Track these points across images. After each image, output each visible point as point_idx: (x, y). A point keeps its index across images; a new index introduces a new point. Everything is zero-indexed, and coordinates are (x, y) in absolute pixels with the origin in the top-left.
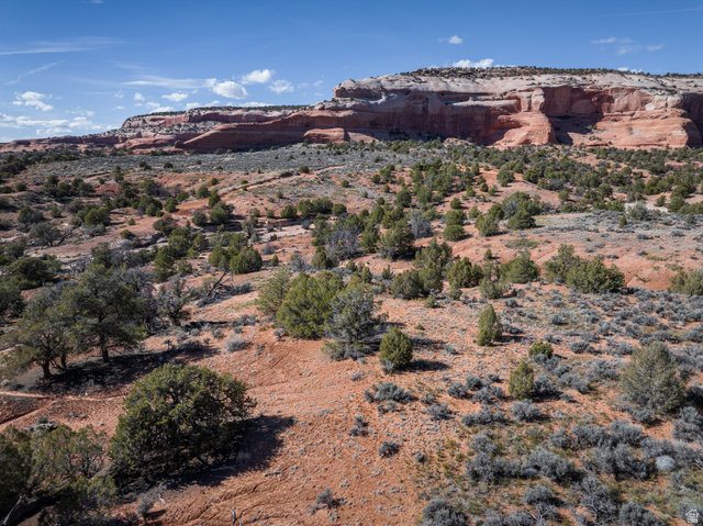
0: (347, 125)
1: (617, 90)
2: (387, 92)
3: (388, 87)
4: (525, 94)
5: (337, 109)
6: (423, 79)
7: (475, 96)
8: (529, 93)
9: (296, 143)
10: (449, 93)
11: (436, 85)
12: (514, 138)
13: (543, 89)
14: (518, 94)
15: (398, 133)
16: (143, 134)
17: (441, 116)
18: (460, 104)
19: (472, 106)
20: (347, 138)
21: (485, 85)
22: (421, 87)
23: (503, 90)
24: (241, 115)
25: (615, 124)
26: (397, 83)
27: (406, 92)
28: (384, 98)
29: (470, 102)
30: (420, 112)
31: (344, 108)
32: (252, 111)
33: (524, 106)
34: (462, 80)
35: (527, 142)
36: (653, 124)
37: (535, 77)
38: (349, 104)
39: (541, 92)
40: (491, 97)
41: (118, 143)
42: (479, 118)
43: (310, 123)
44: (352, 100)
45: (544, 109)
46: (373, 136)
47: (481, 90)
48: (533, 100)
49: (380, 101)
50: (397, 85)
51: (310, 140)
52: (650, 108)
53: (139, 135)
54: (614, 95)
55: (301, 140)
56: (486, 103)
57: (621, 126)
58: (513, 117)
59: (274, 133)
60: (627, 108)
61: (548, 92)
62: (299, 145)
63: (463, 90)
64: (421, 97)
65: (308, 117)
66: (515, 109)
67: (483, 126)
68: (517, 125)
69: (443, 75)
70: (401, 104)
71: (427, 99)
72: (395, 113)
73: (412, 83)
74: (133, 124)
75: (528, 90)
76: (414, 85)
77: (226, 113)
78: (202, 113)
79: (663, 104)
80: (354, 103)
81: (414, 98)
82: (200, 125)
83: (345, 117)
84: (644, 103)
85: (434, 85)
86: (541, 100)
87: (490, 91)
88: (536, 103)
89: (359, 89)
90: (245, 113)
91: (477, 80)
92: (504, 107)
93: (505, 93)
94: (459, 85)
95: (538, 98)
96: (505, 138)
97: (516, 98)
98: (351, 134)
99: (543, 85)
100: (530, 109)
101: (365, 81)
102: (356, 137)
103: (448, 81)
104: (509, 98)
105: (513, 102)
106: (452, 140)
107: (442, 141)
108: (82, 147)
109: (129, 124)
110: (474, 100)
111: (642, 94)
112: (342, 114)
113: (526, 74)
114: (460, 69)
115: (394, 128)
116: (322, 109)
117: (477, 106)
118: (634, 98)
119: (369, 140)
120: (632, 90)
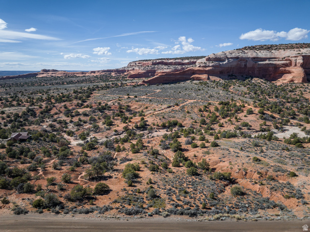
0: (210, 73)
2: (228, 58)
3: (229, 57)
4: (294, 59)
5: (205, 67)
6: (246, 51)
7: (270, 59)
8: (296, 58)
9: (188, 80)
10: (258, 58)
11: (252, 54)
12: (287, 78)
13: (303, 56)
14: (290, 58)
15: (232, 75)
16: (135, 69)
17: (253, 68)
18: (262, 63)
19: (268, 64)
20: (208, 79)
21: (276, 54)
22: (244, 55)
23: (284, 56)
24: (172, 62)
26: (233, 54)
27: (237, 58)
28: (227, 61)
29: (267, 62)
30: (243, 66)
31: (209, 66)
32: (177, 61)
33: (293, 64)
34: (265, 51)
35: (292, 81)
37: (301, 49)
38: (211, 65)
39: (302, 58)
40: (277, 59)
41: (126, 72)
42: (271, 69)
43: (194, 72)
44: (213, 62)
45: (302, 66)
46: (220, 77)
47: (273, 56)
48: (298, 61)
49: (224, 63)
50: (233, 55)
51: (194, 79)
53: (133, 69)
55: (190, 79)
56: (274, 62)
58: (287, 69)
59: (179, 76)
61: (305, 57)
62: (189, 82)
63: (264, 57)
64: (244, 60)
65: (193, 70)
66: (290, 65)
67: (272, 72)
68: (289, 72)
69: (256, 49)
70: (235, 64)
71: (247, 61)
72: (231, 68)
73: (240, 54)
74: (132, 65)
75: (295, 57)
76: (241, 55)
77: (167, 61)
78: (157, 61)
80: (213, 64)
81: (241, 60)
82: (156, 66)
83: (208, 70)
85: (250, 54)
86: (301, 61)
87: (277, 57)
88: (299, 63)
89: (216, 58)
90: (174, 61)
91: (272, 51)
92: (283, 64)
93: (284, 58)
94: (262, 54)
95: (300, 60)
96: (283, 78)
97: (289, 60)
98: (210, 77)
99: (303, 54)
100: (296, 65)
101: (219, 53)
102: (212, 78)
103: (258, 52)
104: (286, 60)
105: (288, 62)
106: (256, 79)
107: (252, 79)
108: (113, 74)
109: (130, 65)
110: (269, 61)
112: (207, 69)
113: (297, 48)
114: (265, 45)
115: (231, 73)
116: (200, 67)
117: (270, 64)
119: (217, 79)
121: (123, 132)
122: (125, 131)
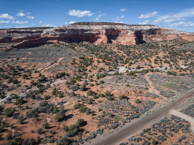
0: (58, 39)
1: (121, 29)
2: (68, 30)
3: (68, 29)
4: (101, 30)
5: (55, 35)
6: (77, 26)
7: (90, 30)
8: (102, 30)
9: (45, 44)
10: (83, 30)
11: (80, 28)
12: (100, 41)
13: (105, 29)
14: (100, 30)
15: (71, 40)
17: (82, 35)
18: (86, 32)
19: (89, 33)
20: (58, 43)
21: (92, 27)
22: (76, 28)
23: (96, 29)
24: (24, 31)
25: (122, 37)
26: (70, 27)
27: (73, 30)
28: (67, 31)
29: (88, 32)
30: (76, 35)
31: (57, 35)
32: (27, 30)
33: (101, 33)
34: (86, 26)
35: (102, 42)
36: (129, 38)
37: (103, 26)
38: (58, 34)
39: (105, 30)
40: (93, 31)
42: (91, 36)
43: (48, 39)
44: (59, 32)
45: (106, 34)
46: (65, 42)
47: (91, 29)
48: (103, 32)
49: (66, 32)
50: (70, 28)
51: (49, 43)
52: (128, 34)
54: (121, 31)
55: (46, 43)
56: (92, 32)
57: (122, 38)
58: (99, 36)
59: (39, 42)
60: (124, 34)
61: (106, 30)
62: (46, 45)
63: (87, 29)
64: (76, 31)
65: (47, 37)
66: (99, 34)
67: (92, 38)
68: (100, 38)
69: (81, 24)
70: (72, 33)
71: (78, 31)
72: (70, 35)
73: (74, 27)
75: (102, 29)
76: (74, 28)
77: (19, 30)
78: (11, 30)
79: (131, 33)
80: (60, 33)
81: (75, 31)
82: (11, 34)
83: (57, 37)
84: (127, 33)
85: (79, 27)
86: (105, 32)
87: (93, 29)
88: (104, 33)
89: (60, 29)
90: (25, 31)
91: (90, 26)
92: (96, 33)
93: (97, 30)
94: (85, 27)
95: (104, 32)
96: (97, 41)
97: (99, 31)
98: (59, 42)
99: (105, 28)
100: (102, 34)
101: (62, 26)
102: (61, 42)
103: (83, 26)
104: (98, 31)
105: (99, 32)
106: (85, 42)
107: (82, 42)
110: (89, 31)
111: (127, 31)
112: (57, 36)
113: (101, 24)
114: (85, 22)
115: (70, 39)
116: (51, 35)
117: (90, 33)
118: (125, 32)
119: (64, 43)
120: (125, 30)
121: (32, 86)
122: (32, 85)
